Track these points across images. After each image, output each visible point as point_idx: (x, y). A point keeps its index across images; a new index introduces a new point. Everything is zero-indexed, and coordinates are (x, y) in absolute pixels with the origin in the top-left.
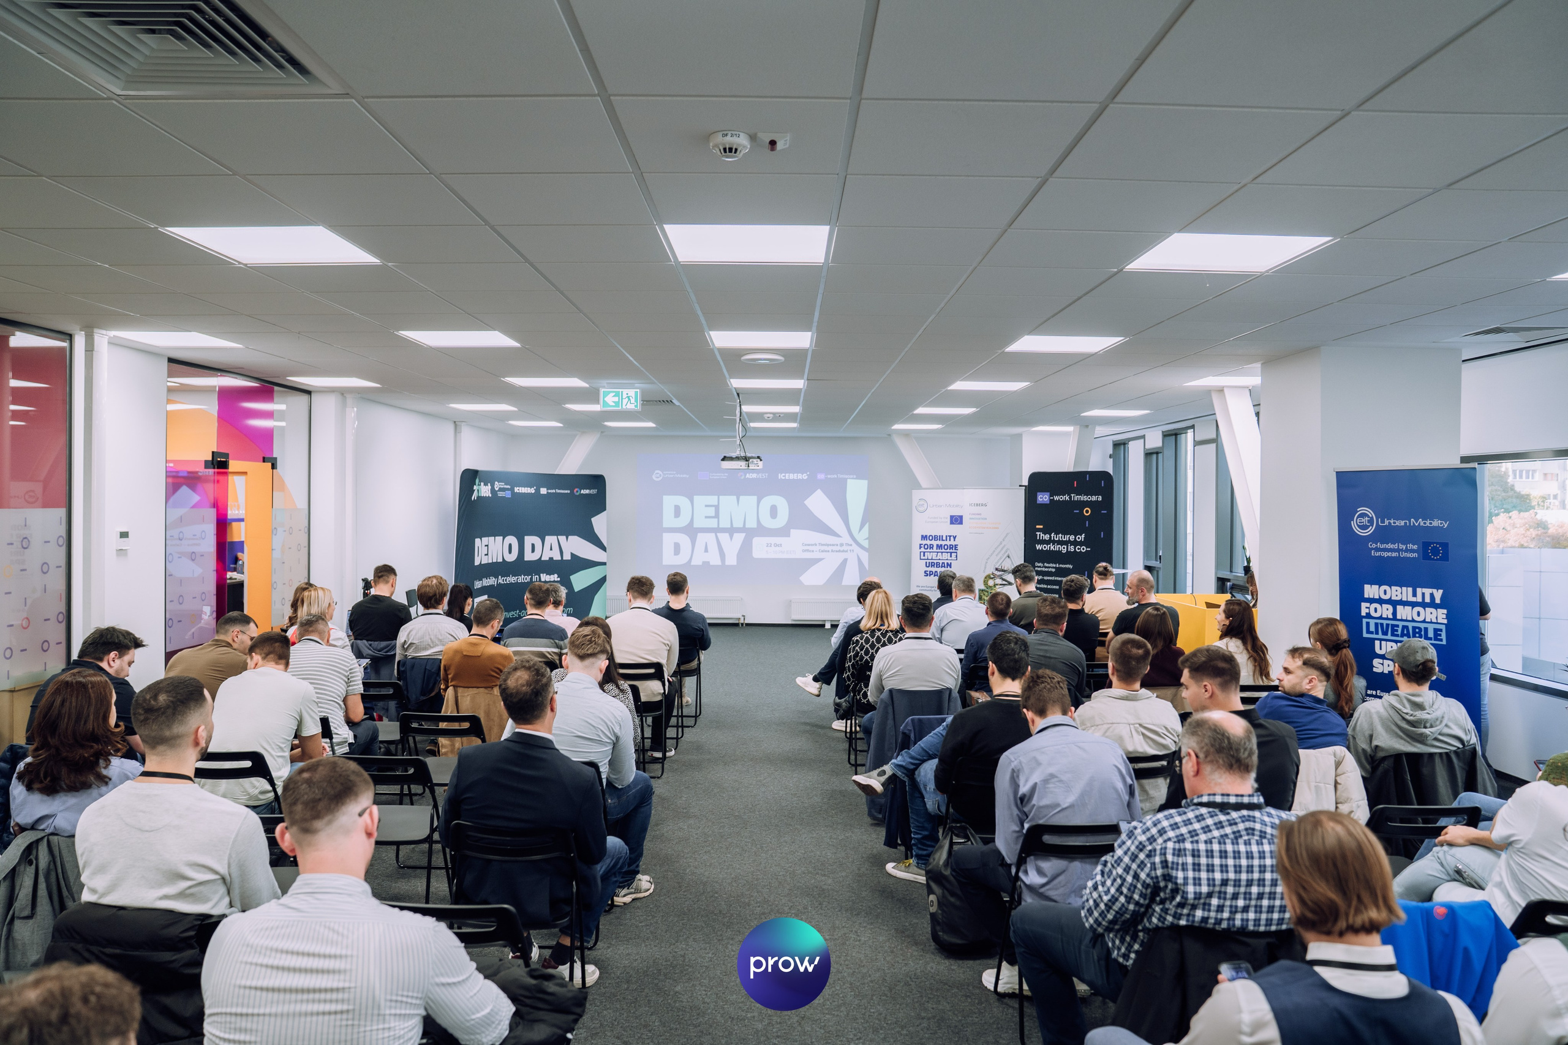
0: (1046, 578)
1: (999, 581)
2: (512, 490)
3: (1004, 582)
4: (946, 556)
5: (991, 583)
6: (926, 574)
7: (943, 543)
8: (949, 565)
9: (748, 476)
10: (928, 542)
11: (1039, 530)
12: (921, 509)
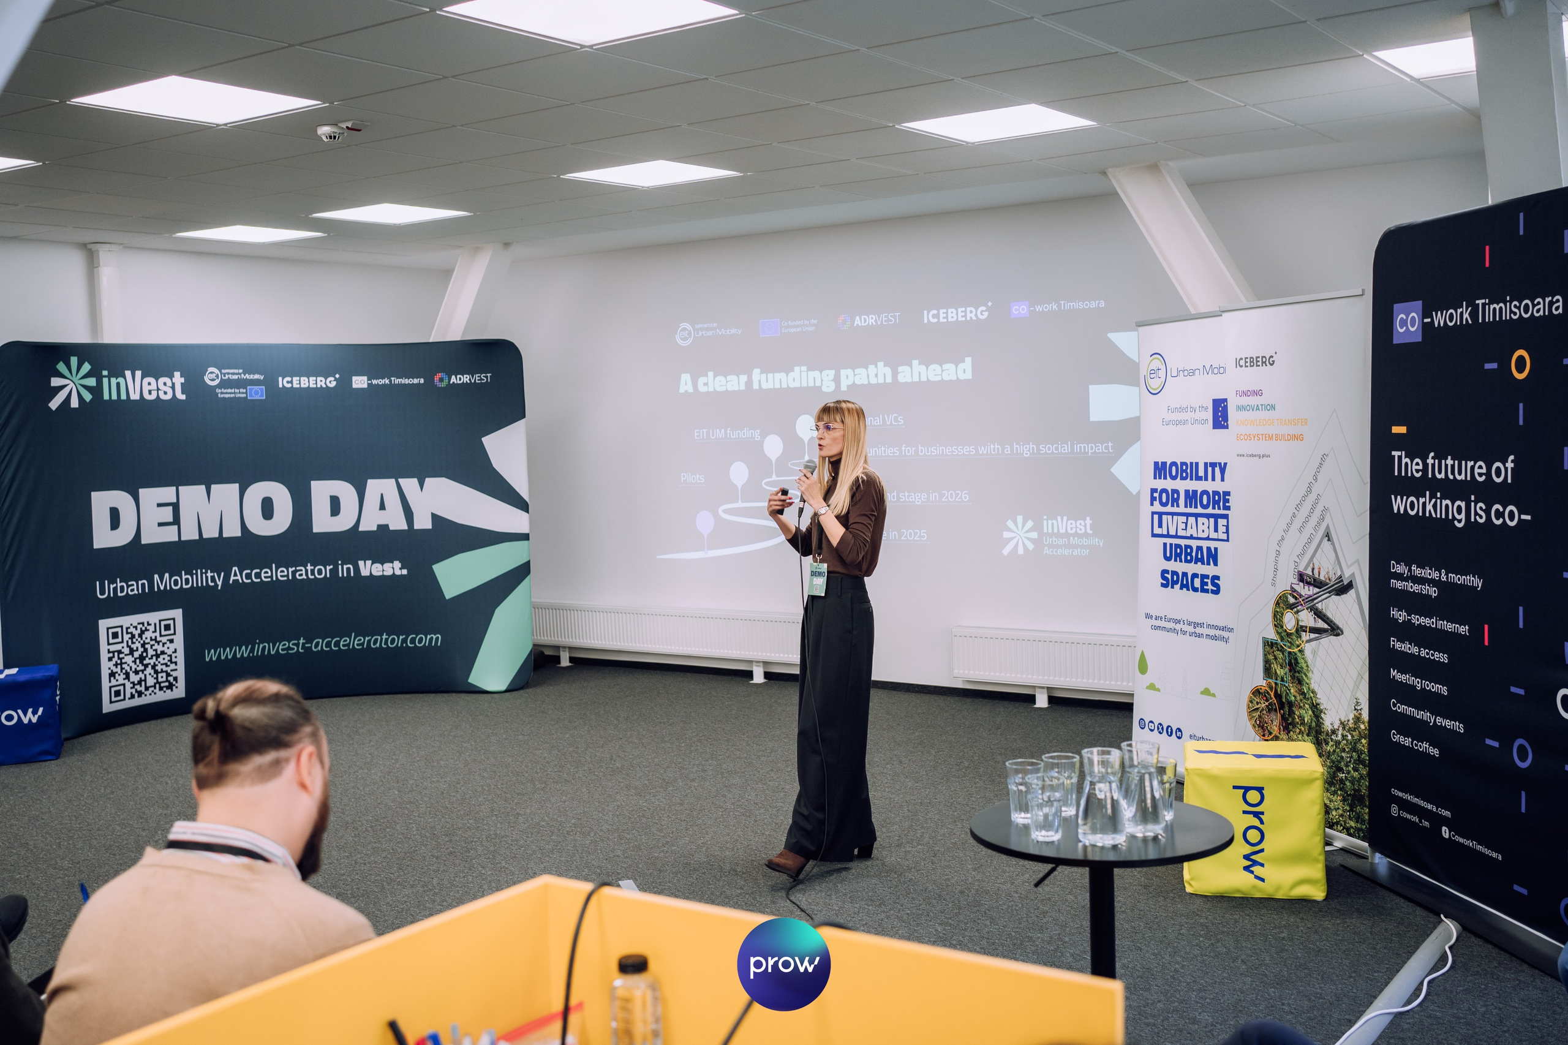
0: (1418, 620)
1: (1307, 618)
2: (270, 383)
3: (1321, 624)
4: (1205, 527)
5: (1289, 621)
6: (1169, 580)
7: (1199, 486)
8: (1213, 557)
9: (857, 321)
10: (1169, 484)
11: (1399, 442)
12: (1155, 384)
